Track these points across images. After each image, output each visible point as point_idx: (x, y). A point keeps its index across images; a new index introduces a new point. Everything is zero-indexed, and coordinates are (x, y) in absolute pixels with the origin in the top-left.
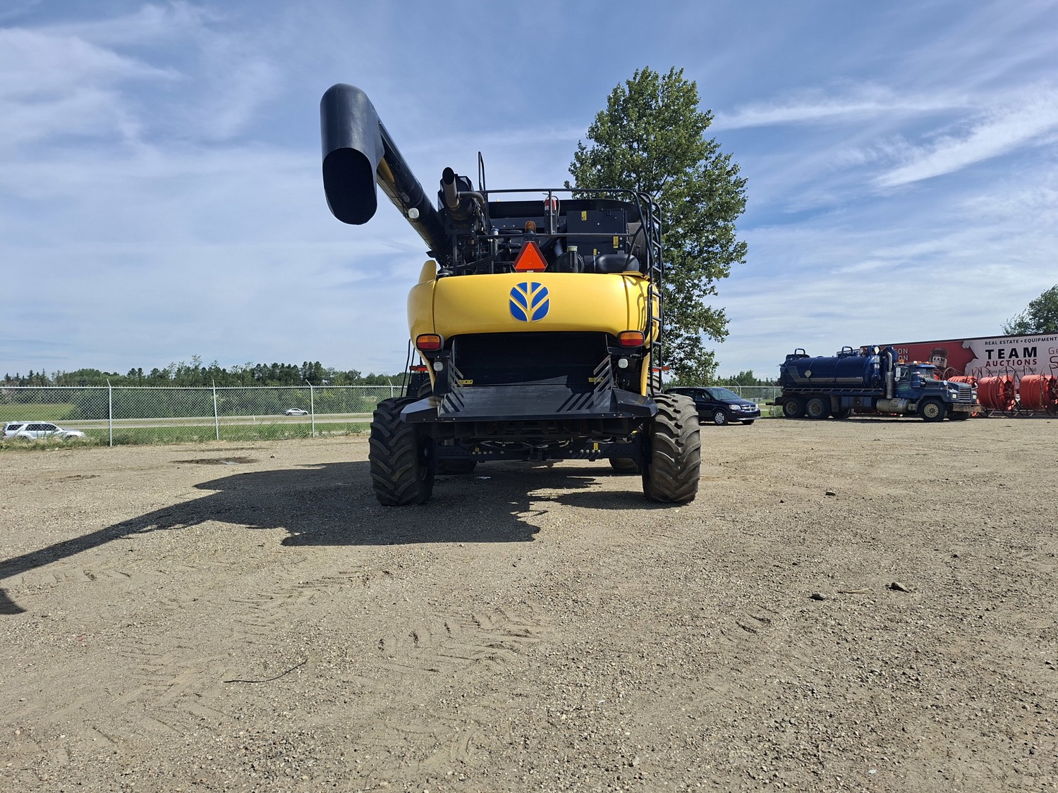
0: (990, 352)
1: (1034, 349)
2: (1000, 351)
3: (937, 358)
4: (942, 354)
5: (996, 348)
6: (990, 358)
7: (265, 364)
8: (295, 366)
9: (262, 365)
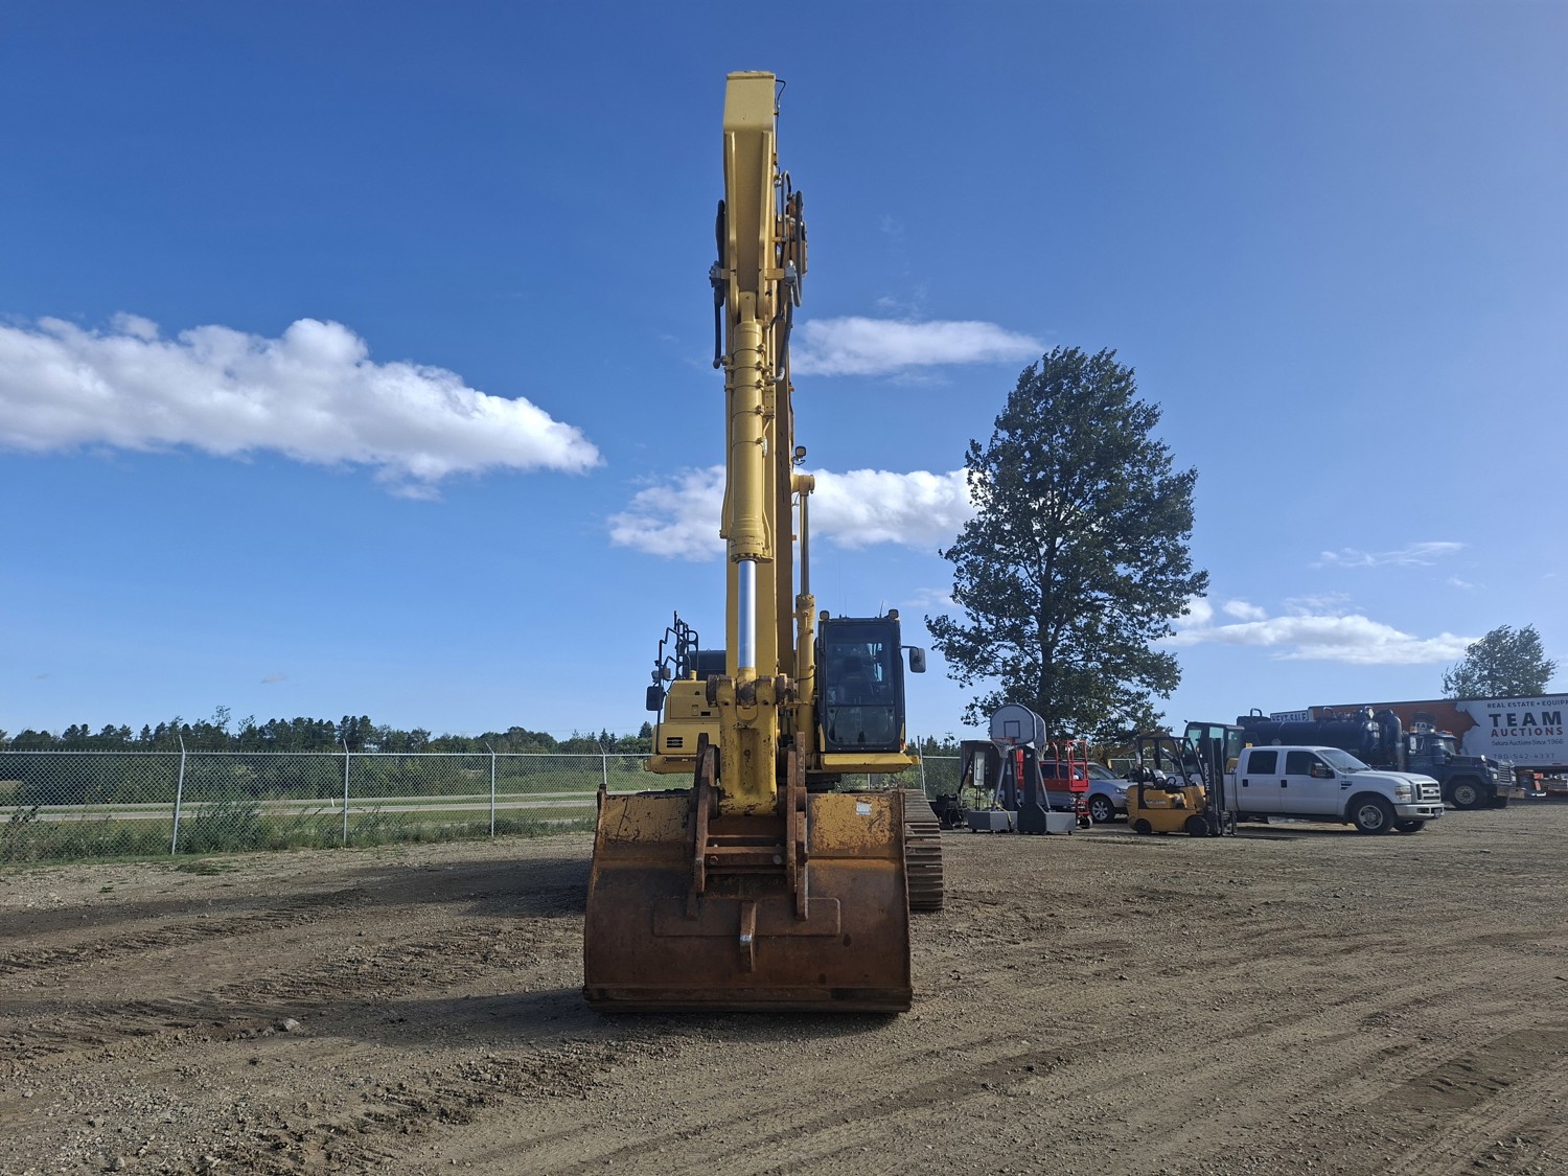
0: (1495, 717)
1: (1557, 714)
2: (1509, 716)
3: (1421, 724)
4: (1428, 719)
5: (1504, 712)
6: (1496, 725)
7: (283, 720)
8: (330, 723)
9: (278, 721)
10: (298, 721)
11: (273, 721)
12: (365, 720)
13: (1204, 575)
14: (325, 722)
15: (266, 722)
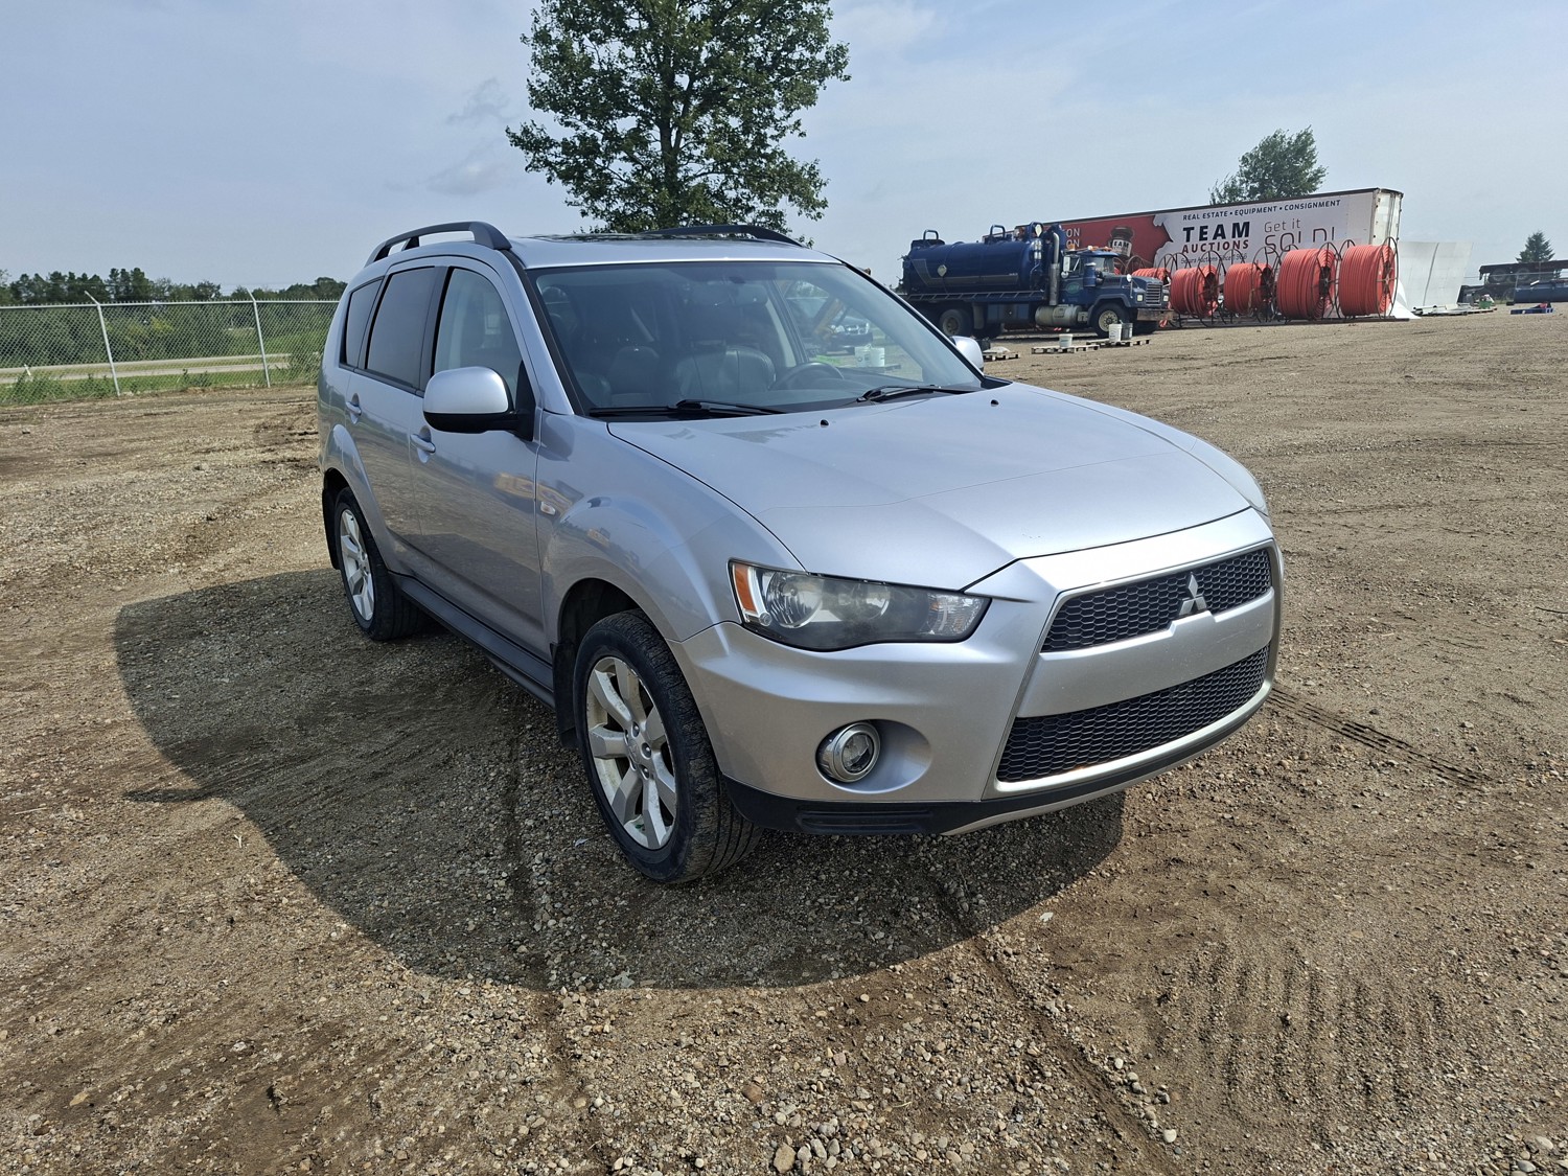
0: (1188, 230)
1: (1247, 225)
2: (1202, 228)
3: (1119, 241)
4: (1126, 235)
5: (1197, 224)
6: (1188, 240)
7: (36, 275)
8: (96, 278)
9: (32, 277)
10: (56, 276)
11: (24, 276)
12: (137, 270)
13: (841, 51)
14: (90, 277)
15: (16, 278)
